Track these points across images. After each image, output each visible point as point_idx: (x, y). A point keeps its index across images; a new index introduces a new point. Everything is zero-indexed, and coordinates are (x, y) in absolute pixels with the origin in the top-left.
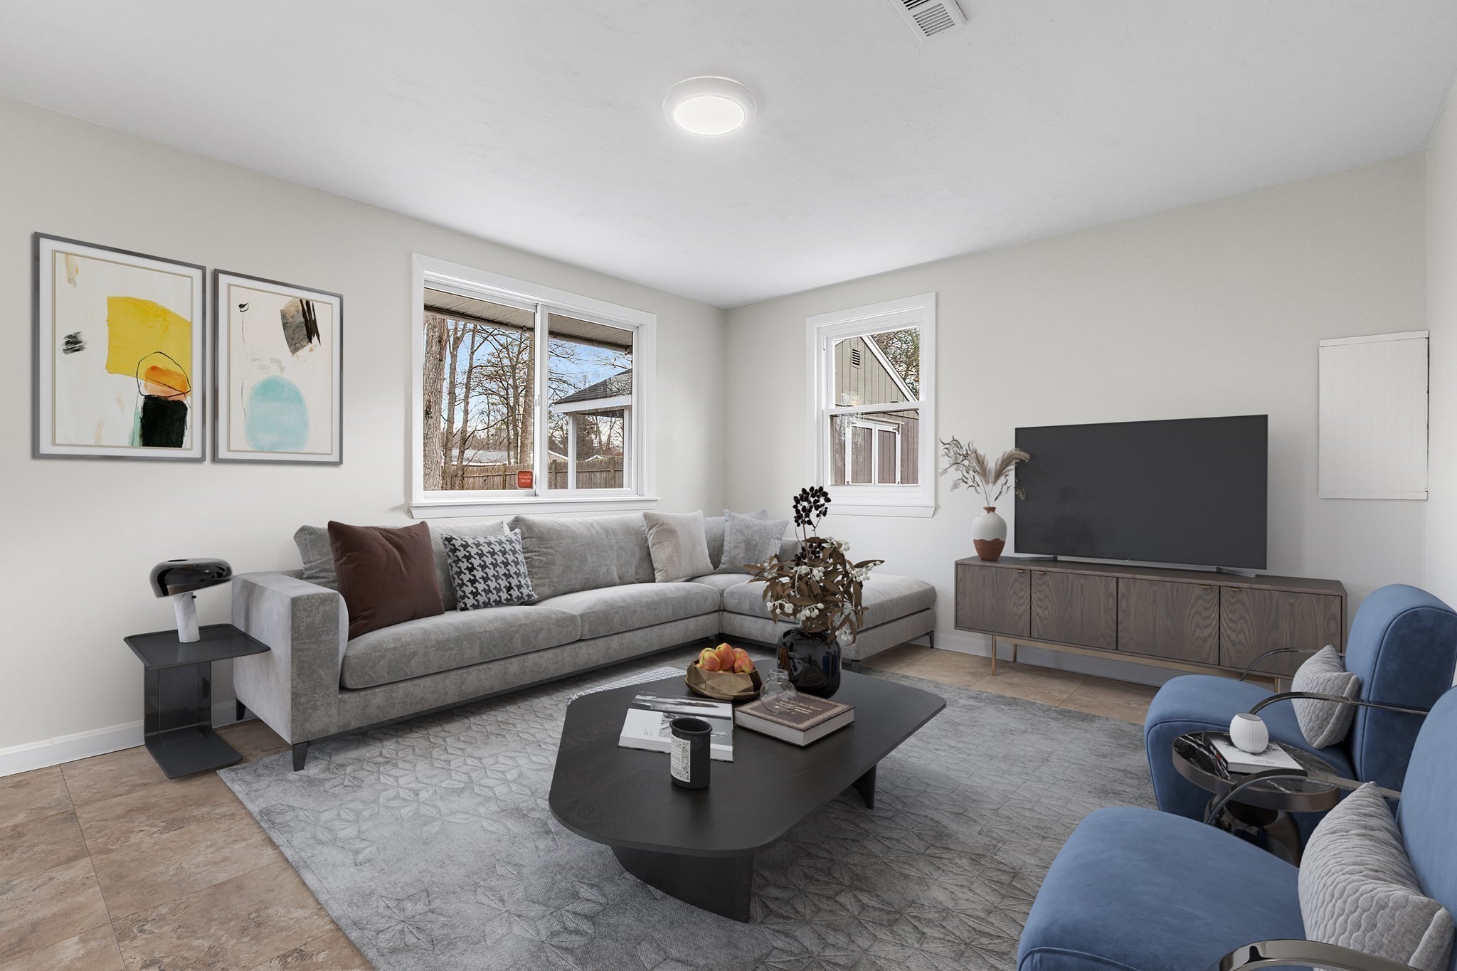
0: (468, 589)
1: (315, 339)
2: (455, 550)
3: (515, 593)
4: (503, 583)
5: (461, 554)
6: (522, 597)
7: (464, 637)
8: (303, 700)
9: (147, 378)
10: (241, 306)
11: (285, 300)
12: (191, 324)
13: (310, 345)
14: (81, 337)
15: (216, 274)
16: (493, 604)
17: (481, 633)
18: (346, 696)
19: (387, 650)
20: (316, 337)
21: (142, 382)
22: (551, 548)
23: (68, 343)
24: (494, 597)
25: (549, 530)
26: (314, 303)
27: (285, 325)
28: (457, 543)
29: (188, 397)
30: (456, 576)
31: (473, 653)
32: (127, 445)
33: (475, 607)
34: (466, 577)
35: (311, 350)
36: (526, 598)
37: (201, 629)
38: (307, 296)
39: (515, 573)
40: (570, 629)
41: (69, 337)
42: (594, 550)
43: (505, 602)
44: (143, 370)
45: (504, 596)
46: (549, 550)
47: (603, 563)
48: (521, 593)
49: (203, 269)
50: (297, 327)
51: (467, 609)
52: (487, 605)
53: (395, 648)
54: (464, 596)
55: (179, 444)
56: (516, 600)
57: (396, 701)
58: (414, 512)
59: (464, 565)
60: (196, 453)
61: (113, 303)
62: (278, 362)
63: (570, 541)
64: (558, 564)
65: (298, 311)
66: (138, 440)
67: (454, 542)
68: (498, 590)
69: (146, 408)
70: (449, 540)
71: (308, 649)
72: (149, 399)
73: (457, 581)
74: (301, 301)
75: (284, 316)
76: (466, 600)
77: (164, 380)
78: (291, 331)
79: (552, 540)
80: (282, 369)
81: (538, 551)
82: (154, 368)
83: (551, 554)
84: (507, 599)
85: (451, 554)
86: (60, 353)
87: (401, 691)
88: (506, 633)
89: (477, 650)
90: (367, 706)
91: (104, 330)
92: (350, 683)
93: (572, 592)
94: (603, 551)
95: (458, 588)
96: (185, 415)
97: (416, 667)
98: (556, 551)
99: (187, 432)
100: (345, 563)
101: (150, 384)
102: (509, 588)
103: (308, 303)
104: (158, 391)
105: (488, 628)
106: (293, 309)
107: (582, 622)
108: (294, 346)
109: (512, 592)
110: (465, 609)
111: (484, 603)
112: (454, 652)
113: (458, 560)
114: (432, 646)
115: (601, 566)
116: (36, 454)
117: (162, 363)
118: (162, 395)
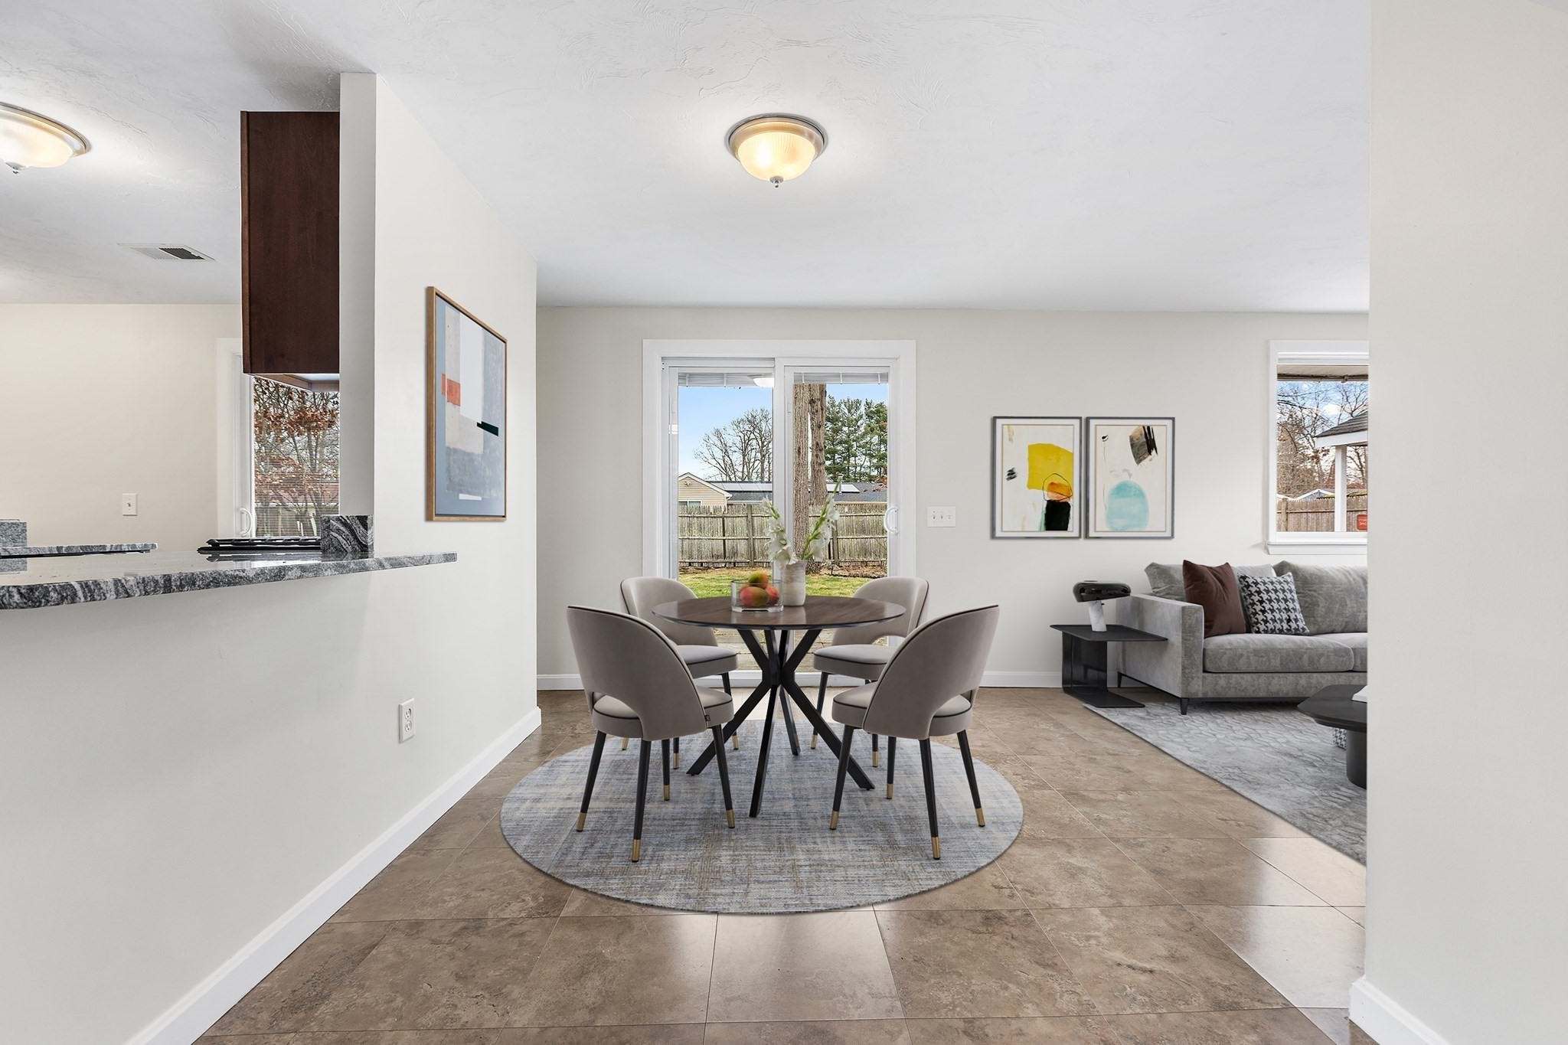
0: (1260, 617)
1: (1154, 452)
2: (1248, 586)
3: (1293, 625)
4: (1285, 616)
5: (1253, 589)
6: (1298, 629)
7: (1269, 651)
8: (1187, 671)
9: (1049, 490)
10: (1104, 438)
11: (1133, 428)
12: (1072, 454)
13: (1150, 457)
14: (1015, 471)
15: (1088, 419)
16: (1278, 631)
17: (1280, 649)
18: (1206, 674)
19: (1226, 649)
20: (1154, 450)
21: (1046, 492)
22: (1315, 591)
23: (1009, 474)
24: (1278, 626)
25: (1312, 575)
26: (1154, 428)
27: (1132, 445)
28: (1250, 581)
29: (1071, 499)
30: (1250, 606)
31: (1276, 663)
32: (1037, 530)
33: (1266, 632)
34: (1258, 608)
35: (1151, 460)
36: (1301, 630)
37: (1107, 626)
38: (1147, 423)
39: (1293, 608)
40: (1345, 659)
41: (1010, 471)
42: (1353, 596)
43: (1285, 631)
44: (1046, 486)
45: (1285, 626)
46: (1312, 592)
47: (1362, 609)
48: (1298, 625)
49: (1080, 418)
50: (1141, 445)
51: (1260, 633)
52: (1273, 631)
53: (1231, 649)
54: (1257, 623)
55: (1065, 528)
56: (1293, 631)
57: (1232, 686)
58: (1271, 549)
59: (1256, 598)
60: (1076, 534)
61: (1031, 448)
62: (1128, 471)
63: (1330, 586)
64: (1321, 606)
65: (1141, 435)
66: (1043, 527)
67: (1247, 579)
68: (1281, 621)
69: (1048, 508)
70: (1244, 578)
71: (1189, 640)
72: (1049, 502)
73: (1251, 610)
74: (1144, 427)
75: (1131, 439)
76: (1259, 625)
77: (1058, 490)
78: (1136, 449)
79: (1314, 584)
80: (1130, 475)
81: (1303, 593)
82: (1052, 484)
83: (1315, 597)
84: (1287, 629)
85: (1245, 589)
86: (1005, 480)
87: (1234, 680)
88: (1297, 653)
89: (1278, 661)
90: (1216, 684)
91: (1026, 464)
92: (1209, 666)
93: (1333, 632)
94: (1361, 598)
95: (1252, 616)
96: (1069, 510)
97: (1242, 665)
98: (1320, 594)
99: (1070, 521)
100: (1193, 589)
101: (1050, 493)
102: (1289, 621)
103: (1148, 428)
104: (1054, 497)
105: (1284, 646)
106: (1138, 434)
107: (1355, 655)
108: (1139, 458)
109: (1291, 624)
110: (1258, 632)
111: (1271, 629)
112: (1264, 659)
113: (1251, 595)
114: (1251, 653)
115: (1360, 612)
116: (993, 536)
117: (1057, 480)
118: (1057, 499)
